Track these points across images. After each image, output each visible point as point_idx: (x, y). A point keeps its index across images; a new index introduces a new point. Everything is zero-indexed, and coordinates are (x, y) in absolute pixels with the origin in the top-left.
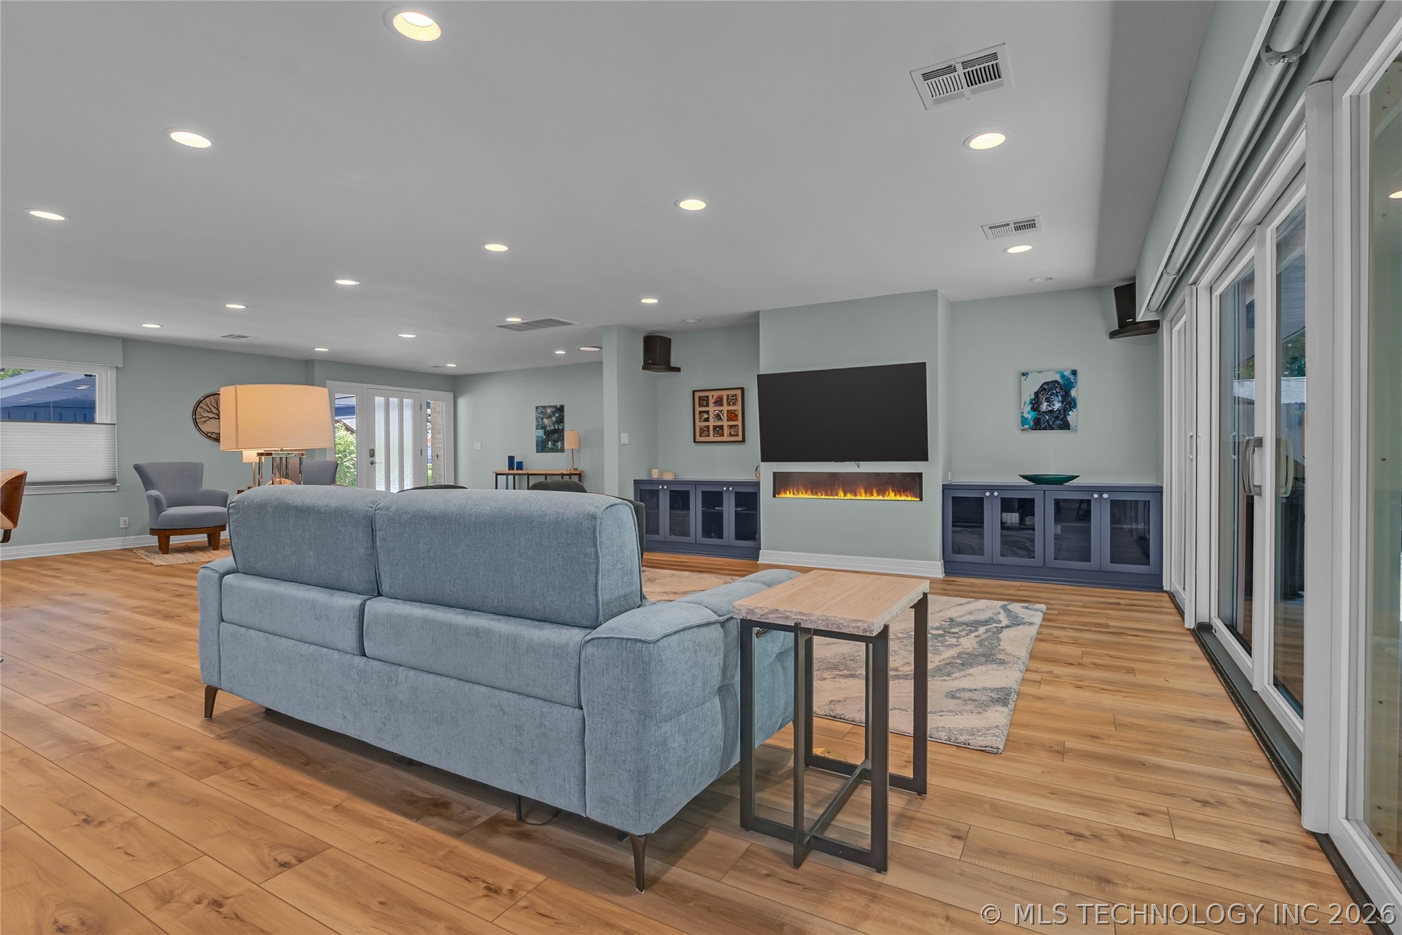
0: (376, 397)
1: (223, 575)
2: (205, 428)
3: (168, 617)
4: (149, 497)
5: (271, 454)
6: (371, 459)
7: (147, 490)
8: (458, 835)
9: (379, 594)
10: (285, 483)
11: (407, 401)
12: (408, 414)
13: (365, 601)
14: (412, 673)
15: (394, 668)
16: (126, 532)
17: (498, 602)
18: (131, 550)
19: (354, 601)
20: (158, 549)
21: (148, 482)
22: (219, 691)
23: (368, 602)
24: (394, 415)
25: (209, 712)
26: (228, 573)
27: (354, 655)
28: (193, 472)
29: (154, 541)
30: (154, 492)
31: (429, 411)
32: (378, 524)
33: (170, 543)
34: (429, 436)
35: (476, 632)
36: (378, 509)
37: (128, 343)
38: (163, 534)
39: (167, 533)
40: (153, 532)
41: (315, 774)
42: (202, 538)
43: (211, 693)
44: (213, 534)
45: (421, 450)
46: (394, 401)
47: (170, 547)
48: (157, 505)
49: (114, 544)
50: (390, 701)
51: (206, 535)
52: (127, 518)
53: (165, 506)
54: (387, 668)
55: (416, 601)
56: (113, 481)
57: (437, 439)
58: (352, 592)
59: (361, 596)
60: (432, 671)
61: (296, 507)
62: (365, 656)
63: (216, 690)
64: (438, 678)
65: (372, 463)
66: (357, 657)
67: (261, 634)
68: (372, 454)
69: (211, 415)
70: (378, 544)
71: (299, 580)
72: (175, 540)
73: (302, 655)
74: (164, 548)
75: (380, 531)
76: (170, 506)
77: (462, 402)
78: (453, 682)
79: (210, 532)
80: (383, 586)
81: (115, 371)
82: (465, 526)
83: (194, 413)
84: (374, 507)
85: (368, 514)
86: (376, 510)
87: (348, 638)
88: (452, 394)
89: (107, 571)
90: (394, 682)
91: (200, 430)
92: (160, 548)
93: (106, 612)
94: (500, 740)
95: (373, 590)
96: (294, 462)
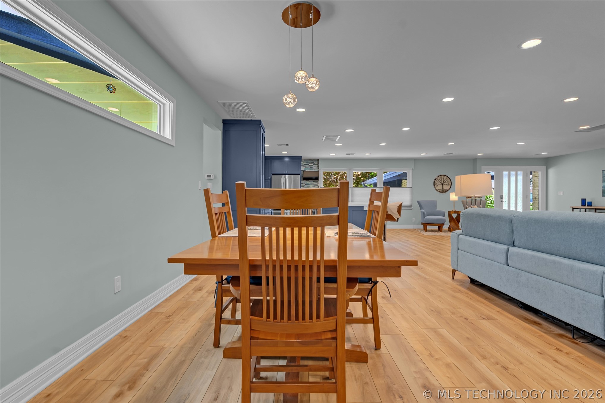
0: (504, 172)
1: (459, 235)
2: (437, 188)
3: (433, 250)
4: (421, 212)
5: (471, 198)
6: (502, 200)
7: (421, 210)
8: (545, 333)
9: (514, 246)
10: (475, 207)
11: (519, 172)
12: (520, 178)
13: (509, 247)
14: (527, 274)
15: (520, 271)
16: (414, 223)
17: (564, 253)
18: (416, 229)
19: (506, 247)
20: (423, 230)
21: (421, 207)
22: (456, 271)
23: (510, 248)
24: (513, 179)
25: (453, 277)
26: (460, 235)
27: (504, 265)
28: (434, 204)
29: (422, 227)
30: (423, 210)
31: (531, 176)
32: (514, 222)
33: (427, 228)
34: (531, 188)
35: (554, 262)
36: (514, 217)
37: (416, 160)
38: (425, 225)
39: (427, 224)
40: (422, 224)
41: (490, 302)
42: (436, 228)
43: (454, 271)
44: (440, 226)
45: (527, 195)
46: (513, 173)
47: (427, 230)
48: (424, 215)
49: (411, 227)
50: (518, 282)
51: (438, 226)
52: (414, 219)
53: (426, 215)
54: (517, 271)
55: (529, 249)
56: (411, 206)
57: (536, 190)
58: (504, 244)
59: (507, 246)
60: (535, 274)
61: (484, 215)
62: (508, 266)
63: (456, 270)
64: (538, 277)
65: (502, 201)
66: (505, 266)
67: (471, 255)
68: (502, 197)
69: (439, 183)
70: (514, 228)
71: (484, 239)
72: (429, 227)
73: (485, 263)
74: (425, 229)
75: (515, 224)
76: (427, 215)
77: (551, 171)
78: (544, 279)
79: (439, 226)
80: (516, 243)
81: (412, 170)
82: (550, 224)
83: (434, 182)
84: (513, 216)
85: (511, 218)
86: (513, 217)
87: (503, 259)
88: (545, 167)
89: (411, 235)
90: (520, 276)
91: (435, 188)
92: (424, 230)
93: (416, 246)
94: (564, 303)
95: (512, 244)
96: (478, 200)
